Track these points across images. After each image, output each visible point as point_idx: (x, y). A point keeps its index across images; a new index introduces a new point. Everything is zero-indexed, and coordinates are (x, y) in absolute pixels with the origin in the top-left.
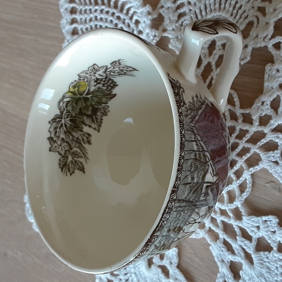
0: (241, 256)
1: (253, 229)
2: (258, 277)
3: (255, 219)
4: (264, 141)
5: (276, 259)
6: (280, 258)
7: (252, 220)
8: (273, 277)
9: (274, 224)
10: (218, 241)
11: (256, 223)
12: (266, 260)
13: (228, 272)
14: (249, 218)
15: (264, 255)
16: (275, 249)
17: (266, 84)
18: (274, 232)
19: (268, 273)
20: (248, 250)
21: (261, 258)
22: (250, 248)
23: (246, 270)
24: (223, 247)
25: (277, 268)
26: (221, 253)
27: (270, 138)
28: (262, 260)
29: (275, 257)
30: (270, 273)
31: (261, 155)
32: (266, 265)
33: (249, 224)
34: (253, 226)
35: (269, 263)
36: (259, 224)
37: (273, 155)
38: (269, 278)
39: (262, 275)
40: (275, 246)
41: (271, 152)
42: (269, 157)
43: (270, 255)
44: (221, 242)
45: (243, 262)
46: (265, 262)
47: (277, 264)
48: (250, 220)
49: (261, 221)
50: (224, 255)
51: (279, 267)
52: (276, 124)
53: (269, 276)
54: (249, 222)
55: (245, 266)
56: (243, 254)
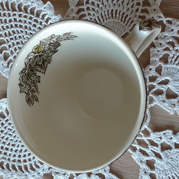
0: (153, 156)
1: (157, 139)
2: (167, 165)
3: (158, 133)
4: (154, 90)
5: (176, 152)
6: (178, 151)
7: (156, 134)
8: (175, 163)
9: (171, 134)
10: (136, 151)
11: (159, 135)
12: (169, 154)
13: (146, 167)
14: (154, 133)
15: (168, 152)
16: (174, 147)
17: (151, 59)
18: (171, 138)
19: (172, 161)
20: (157, 152)
21: (166, 154)
22: (158, 150)
23: (158, 163)
24: (140, 154)
25: (177, 157)
26: (140, 157)
27: (157, 88)
28: (167, 155)
29: (175, 151)
30: (173, 161)
31: (154, 98)
32: (170, 157)
33: (155, 137)
34: (157, 138)
35: (171, 155)
36: (161, 135)
37: (161, 97)
38: (173, 163)
39: (168, 163)
40: (173, 146)
41: (160, 96)
42: (159, 98)
43: (172, 151)
44: (138, 151)
45: (155, 158)
46: (169, 155)
47: (176, 155)
48: (155, 135)
49: (162, 134)
50: (142, 158)
51: (178, 156)
52: (161, 80)
53: (173, 162)
54: (155, 136)
55: (157, 161)
56: (154, 155)
